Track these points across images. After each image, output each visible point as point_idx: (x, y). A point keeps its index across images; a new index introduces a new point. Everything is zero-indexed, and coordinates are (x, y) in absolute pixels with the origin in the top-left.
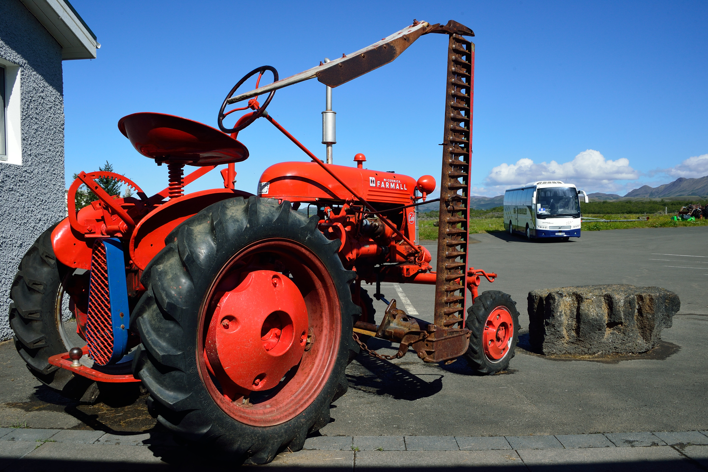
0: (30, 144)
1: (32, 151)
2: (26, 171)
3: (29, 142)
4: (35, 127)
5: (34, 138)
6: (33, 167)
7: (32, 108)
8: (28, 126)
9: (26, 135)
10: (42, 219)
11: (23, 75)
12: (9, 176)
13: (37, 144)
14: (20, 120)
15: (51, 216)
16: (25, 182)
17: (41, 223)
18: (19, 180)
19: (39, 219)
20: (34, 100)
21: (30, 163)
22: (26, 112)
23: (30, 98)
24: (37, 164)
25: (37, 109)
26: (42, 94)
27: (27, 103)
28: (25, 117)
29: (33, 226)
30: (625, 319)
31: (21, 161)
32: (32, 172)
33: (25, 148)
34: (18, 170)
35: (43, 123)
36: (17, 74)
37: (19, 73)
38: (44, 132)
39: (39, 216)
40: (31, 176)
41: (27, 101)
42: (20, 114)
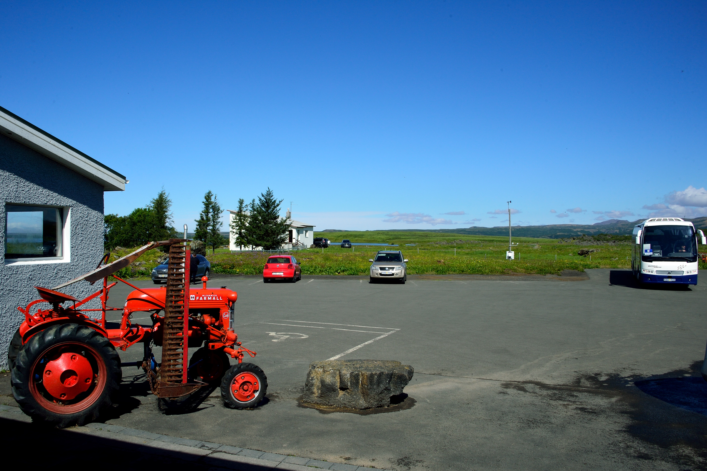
0: (77, 249)
1: (78, 253)
2: (73, 265)
3: (76, 248)
4: (81, 239)
5: (80, 245)
6: (78, 262)
7: (78, 229)
8: (76, 239)
9: (73, 245)
10: (84, 291)
11: (72, 211)
12: (61, 270)
13: (82, 248)
14: (70, 237)
15: (91, 288)
16: (72, 271)
17: (83, 293)
18: (68, 271)
19: (82, 291)
20: (80, 224)
21: (76, 260)
22: (75, 232)
23: (77, 223)
24: (81, 260)
25: (82, 228)
26: (86, 219)
27: (75, 226)
28: (73, 235)
29: (77, 296)
30: (351, 386)
31: (70, 260)
32: (77, 265)
33: (73, 252)
34: (68, 265)
35: (87, 235)
36: (69, 211)
37: (70, 210)
38: (88, 240)
39: (82, 290)
40: (76, 267)
41: (75, 225)
42: (70, 233)
